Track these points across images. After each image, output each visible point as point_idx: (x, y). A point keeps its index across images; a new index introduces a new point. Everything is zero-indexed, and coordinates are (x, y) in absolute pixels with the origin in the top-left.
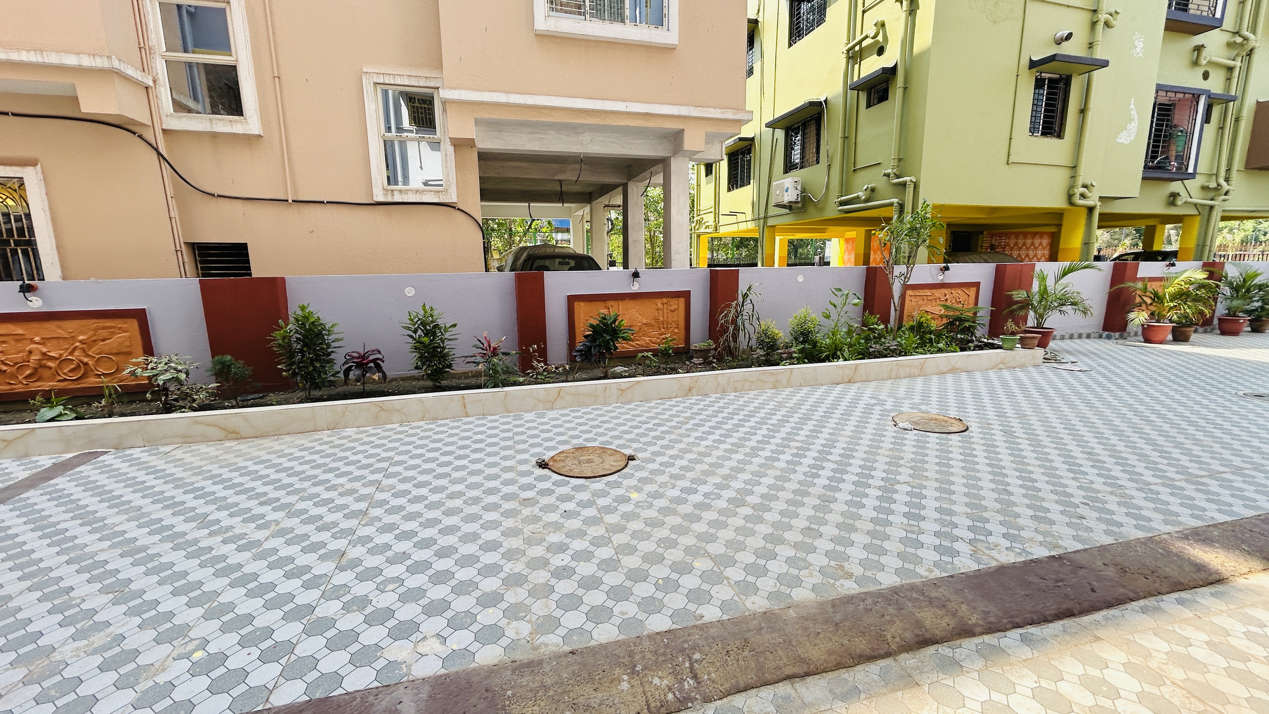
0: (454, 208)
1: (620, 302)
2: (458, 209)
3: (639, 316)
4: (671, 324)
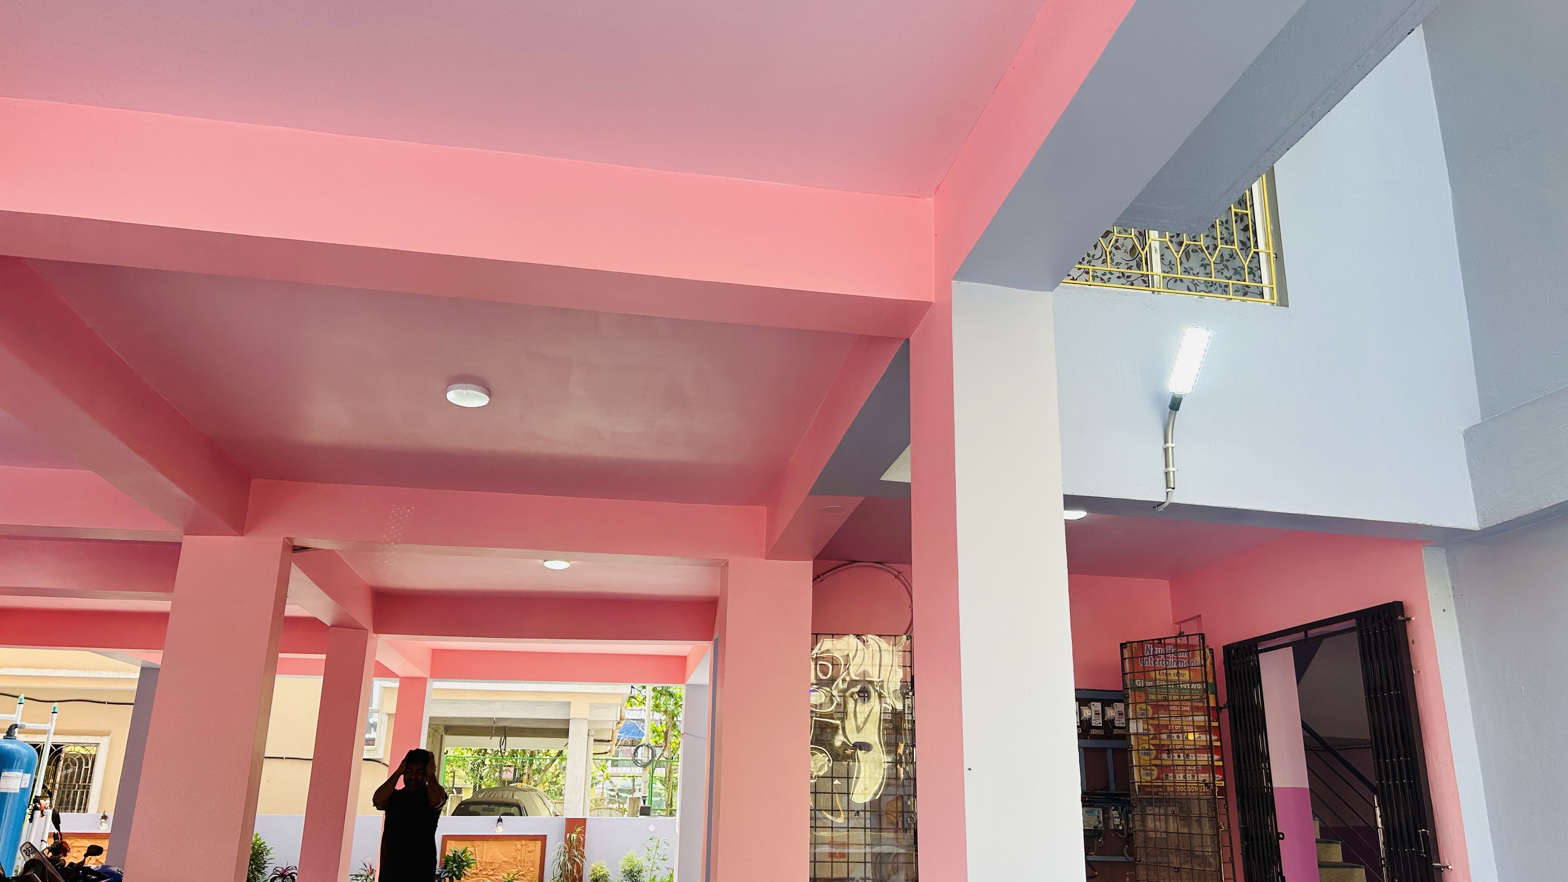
0: (380, 762)
1: (485, 842)
2: (383, 764)
3: (499, 854)
4: (527, 862)
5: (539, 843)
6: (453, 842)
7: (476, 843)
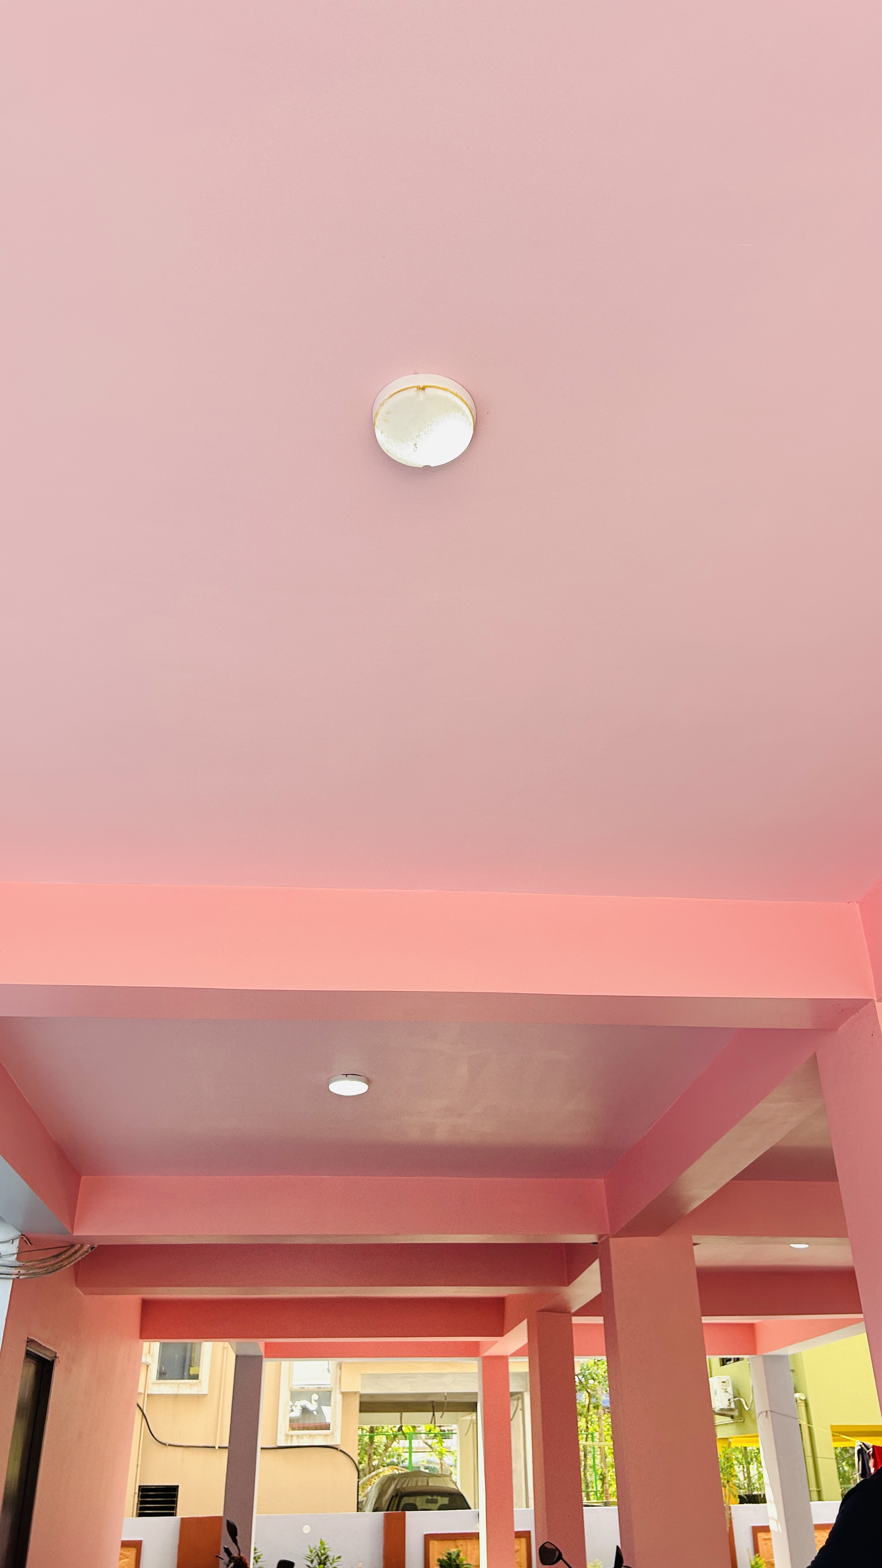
0: (337, 1449)
2: (341, 1451)
5: (523, 1540)
6: (436, 1542)
7: (460, 1542)
